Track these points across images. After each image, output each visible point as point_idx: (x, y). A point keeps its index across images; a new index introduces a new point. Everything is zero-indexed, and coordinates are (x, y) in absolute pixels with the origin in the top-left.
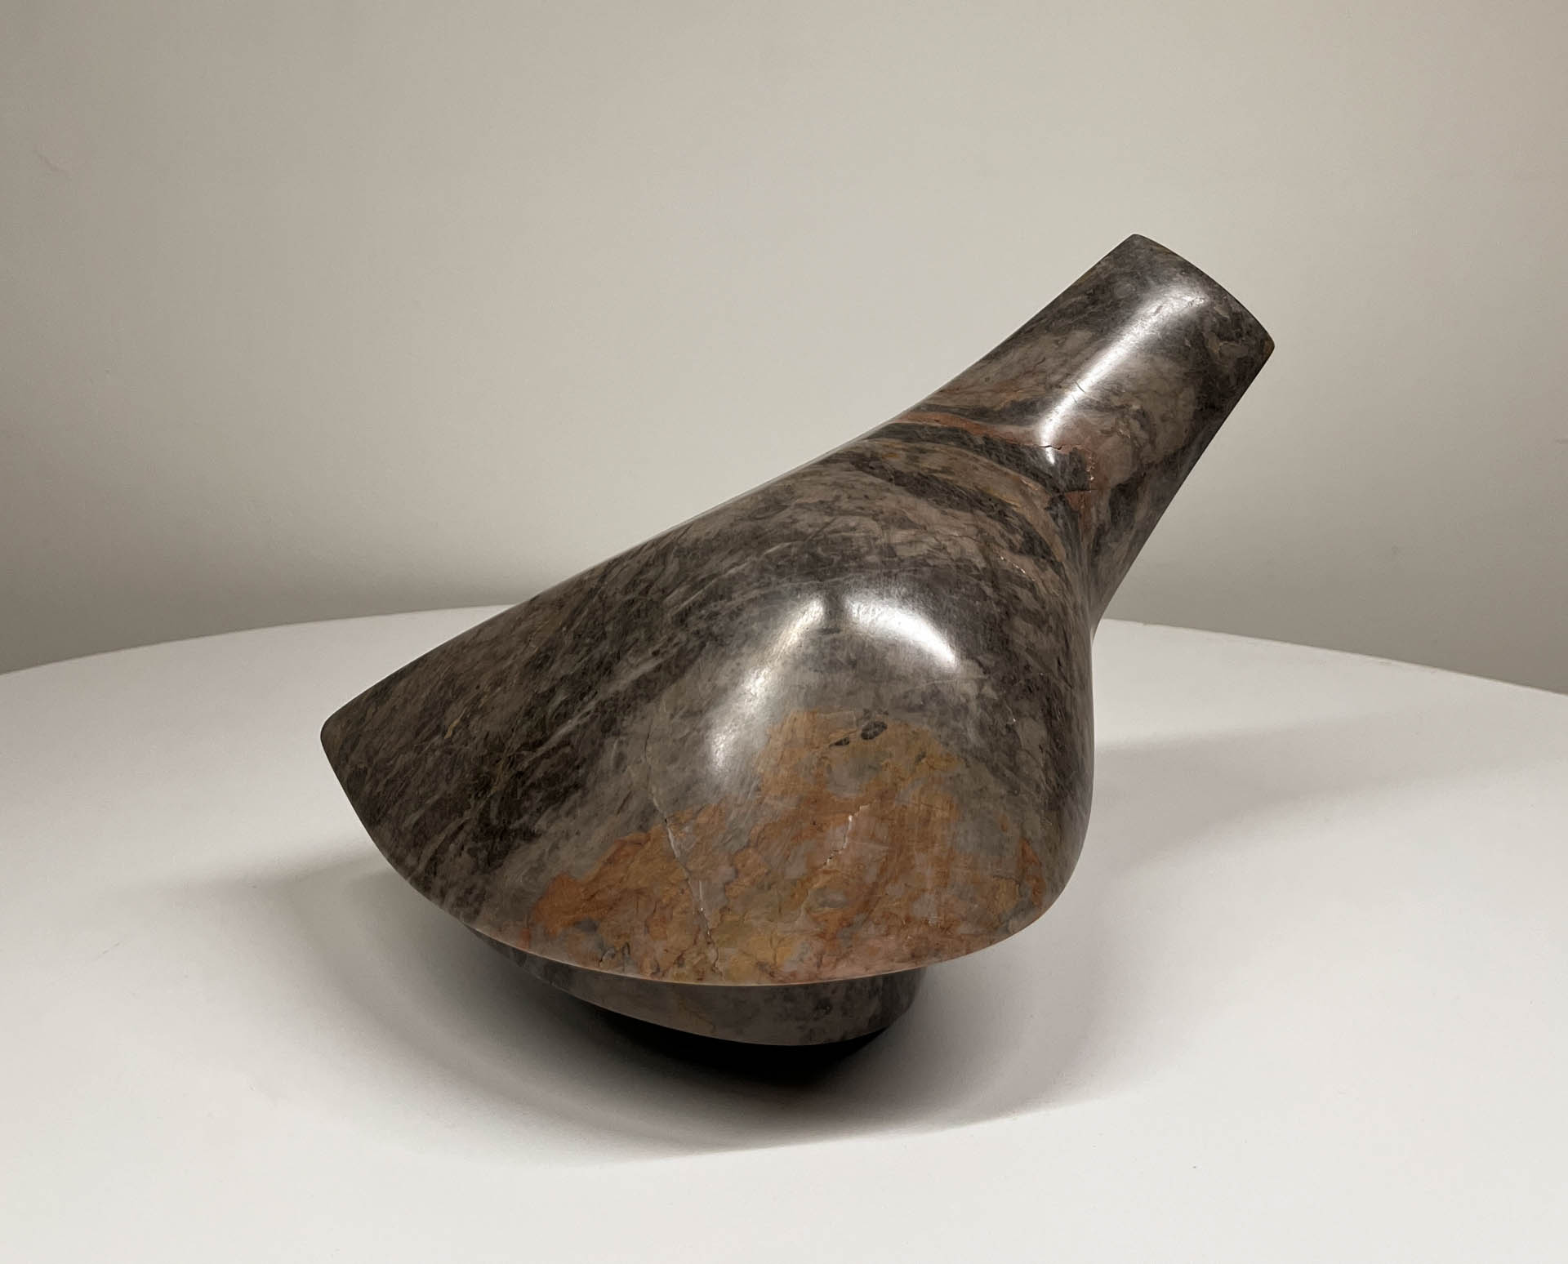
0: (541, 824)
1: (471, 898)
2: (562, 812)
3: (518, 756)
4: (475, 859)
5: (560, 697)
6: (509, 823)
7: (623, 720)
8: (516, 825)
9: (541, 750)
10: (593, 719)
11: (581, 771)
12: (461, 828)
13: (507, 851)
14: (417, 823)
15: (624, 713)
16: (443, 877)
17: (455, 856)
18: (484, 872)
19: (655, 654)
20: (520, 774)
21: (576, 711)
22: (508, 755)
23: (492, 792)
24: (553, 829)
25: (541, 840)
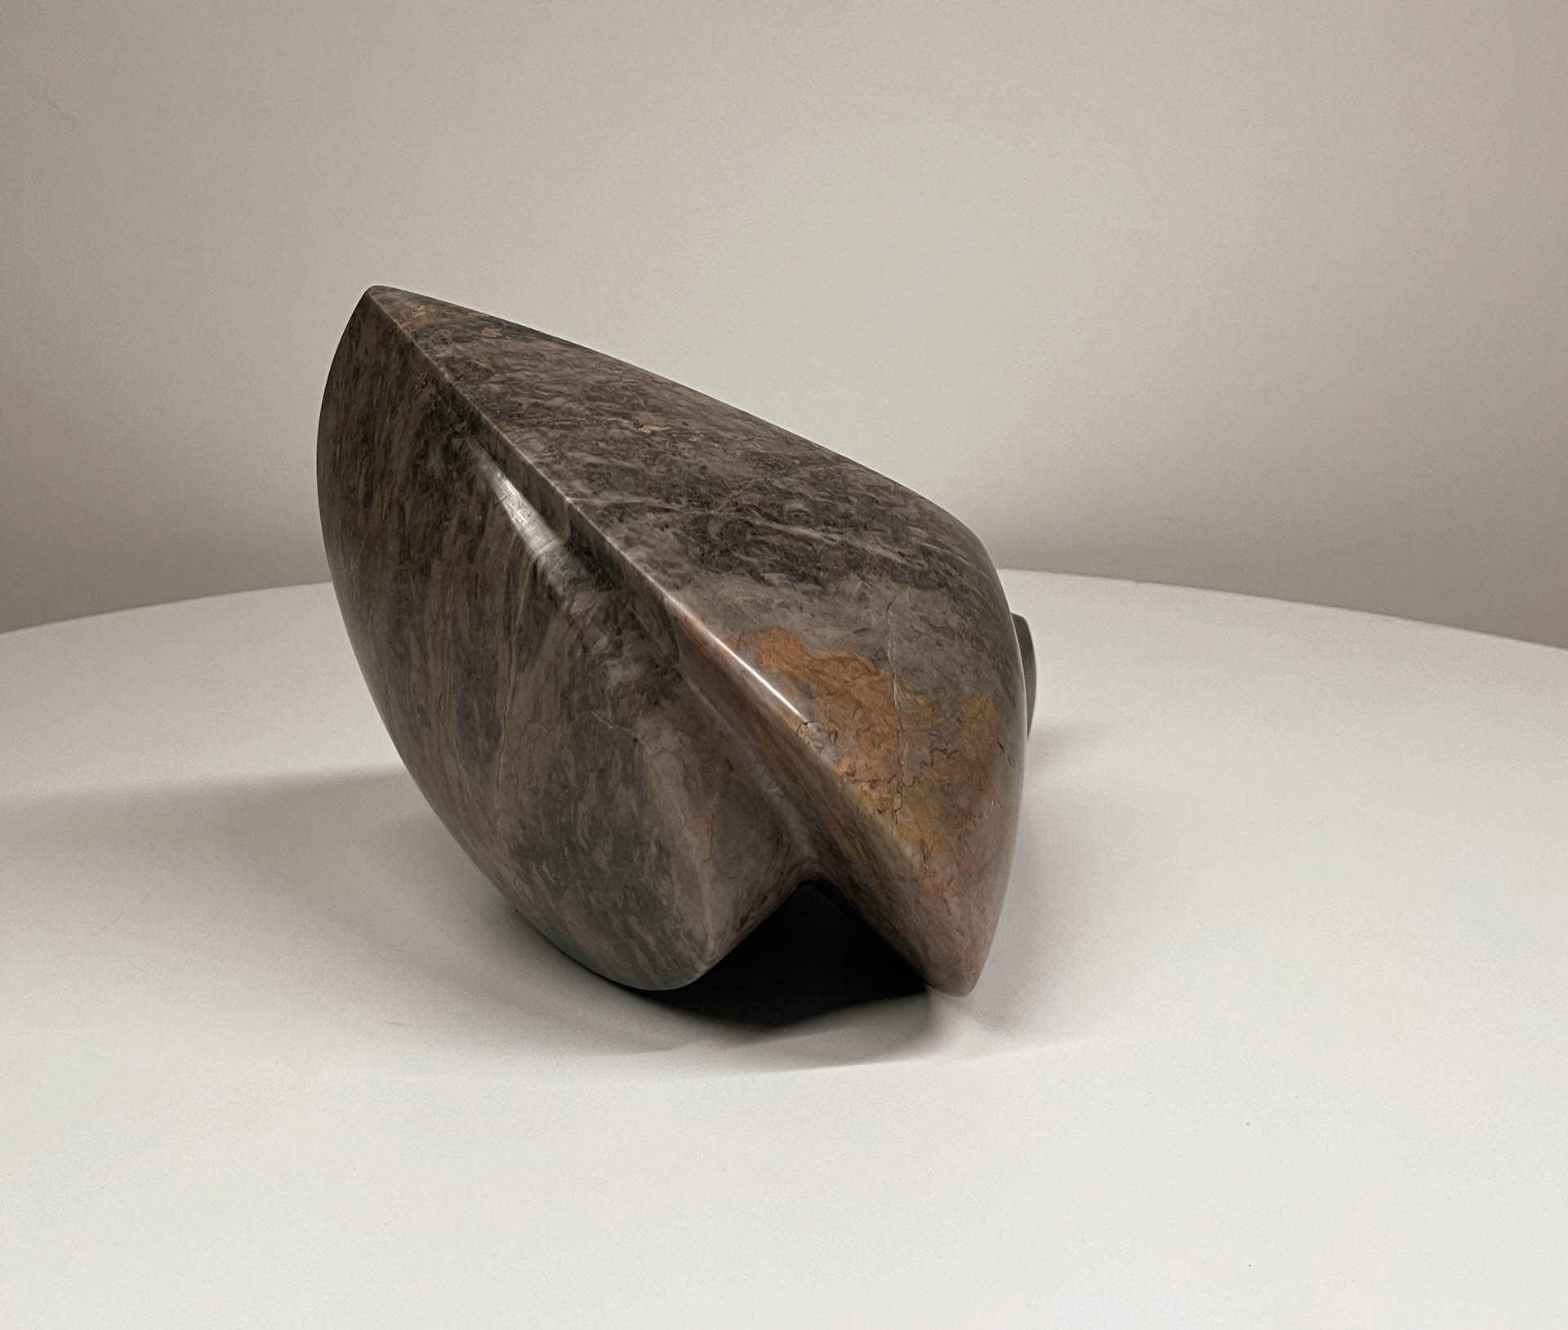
0: (773, 577)
1: (671, 571)
2: (796, 585)
3: (747, 509)
4: (683, 546)
5: (798, 505)
6: (734, 550)
7: (867, 573)
8: (744, 557)
9: (775, 526)
10: (837, 548)
11: (821, 574)
12: (667, 511)
13: (729, 568)
14: (595, 466)
15: (870, 569)
16: (630, 529)
17: (655, 526)
18: (694, 563)
19: (902, 555)
20: (752, 525)
21: (819, 529)
22: (734, 500)
23: (712, 512)
24: (785, 591)
25: (770, 589)
